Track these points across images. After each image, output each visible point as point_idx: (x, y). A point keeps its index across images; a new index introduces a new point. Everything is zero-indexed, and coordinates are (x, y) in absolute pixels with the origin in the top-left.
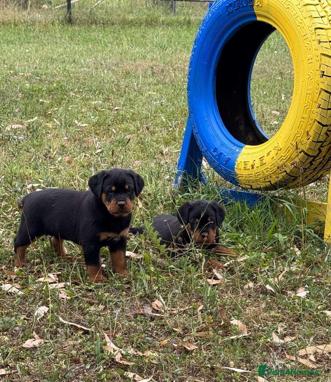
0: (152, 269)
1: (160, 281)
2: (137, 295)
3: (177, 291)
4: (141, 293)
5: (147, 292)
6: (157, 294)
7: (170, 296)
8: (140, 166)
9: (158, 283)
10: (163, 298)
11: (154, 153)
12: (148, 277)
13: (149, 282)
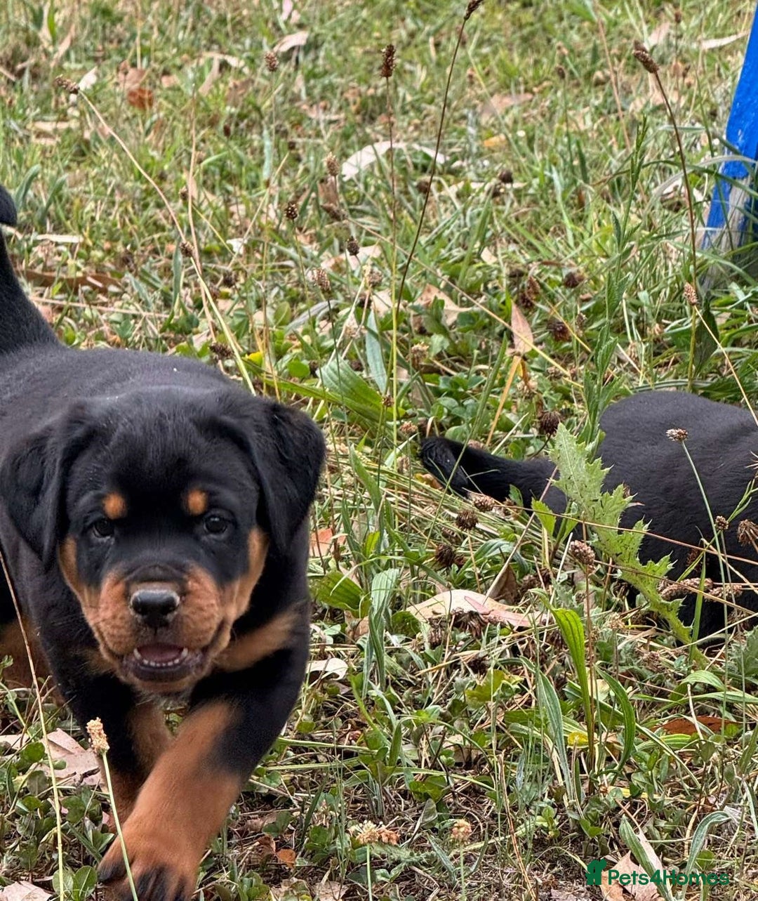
0: (601, 690)
1: (643, 760)
2: (520, 831)
3: (733, 814)
4: (540, 821)
5: (573, 816)
6: (625, 826)
7: (695, 841)
8: (515, 122)
9: (628, 770)
10: (659, 850)
11: (588, 57)
12: (577, 733)
13: (582, 761)
